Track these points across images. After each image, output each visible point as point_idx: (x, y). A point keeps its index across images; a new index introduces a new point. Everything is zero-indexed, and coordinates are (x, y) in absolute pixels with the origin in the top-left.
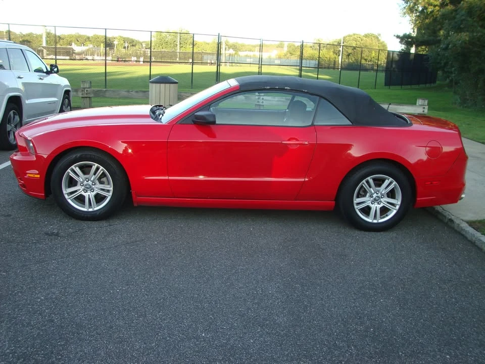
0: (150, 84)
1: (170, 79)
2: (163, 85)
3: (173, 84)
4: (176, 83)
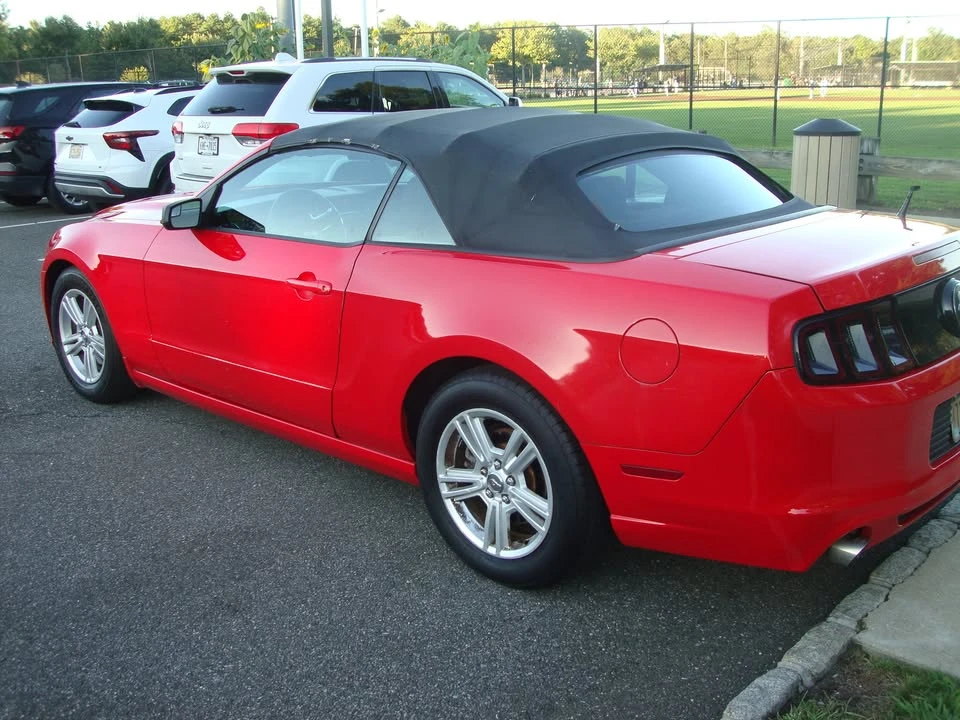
0: (797, 140)
1: (841, 124)
2: (825, 140)
3: (849, 138)
4: (854, 134)
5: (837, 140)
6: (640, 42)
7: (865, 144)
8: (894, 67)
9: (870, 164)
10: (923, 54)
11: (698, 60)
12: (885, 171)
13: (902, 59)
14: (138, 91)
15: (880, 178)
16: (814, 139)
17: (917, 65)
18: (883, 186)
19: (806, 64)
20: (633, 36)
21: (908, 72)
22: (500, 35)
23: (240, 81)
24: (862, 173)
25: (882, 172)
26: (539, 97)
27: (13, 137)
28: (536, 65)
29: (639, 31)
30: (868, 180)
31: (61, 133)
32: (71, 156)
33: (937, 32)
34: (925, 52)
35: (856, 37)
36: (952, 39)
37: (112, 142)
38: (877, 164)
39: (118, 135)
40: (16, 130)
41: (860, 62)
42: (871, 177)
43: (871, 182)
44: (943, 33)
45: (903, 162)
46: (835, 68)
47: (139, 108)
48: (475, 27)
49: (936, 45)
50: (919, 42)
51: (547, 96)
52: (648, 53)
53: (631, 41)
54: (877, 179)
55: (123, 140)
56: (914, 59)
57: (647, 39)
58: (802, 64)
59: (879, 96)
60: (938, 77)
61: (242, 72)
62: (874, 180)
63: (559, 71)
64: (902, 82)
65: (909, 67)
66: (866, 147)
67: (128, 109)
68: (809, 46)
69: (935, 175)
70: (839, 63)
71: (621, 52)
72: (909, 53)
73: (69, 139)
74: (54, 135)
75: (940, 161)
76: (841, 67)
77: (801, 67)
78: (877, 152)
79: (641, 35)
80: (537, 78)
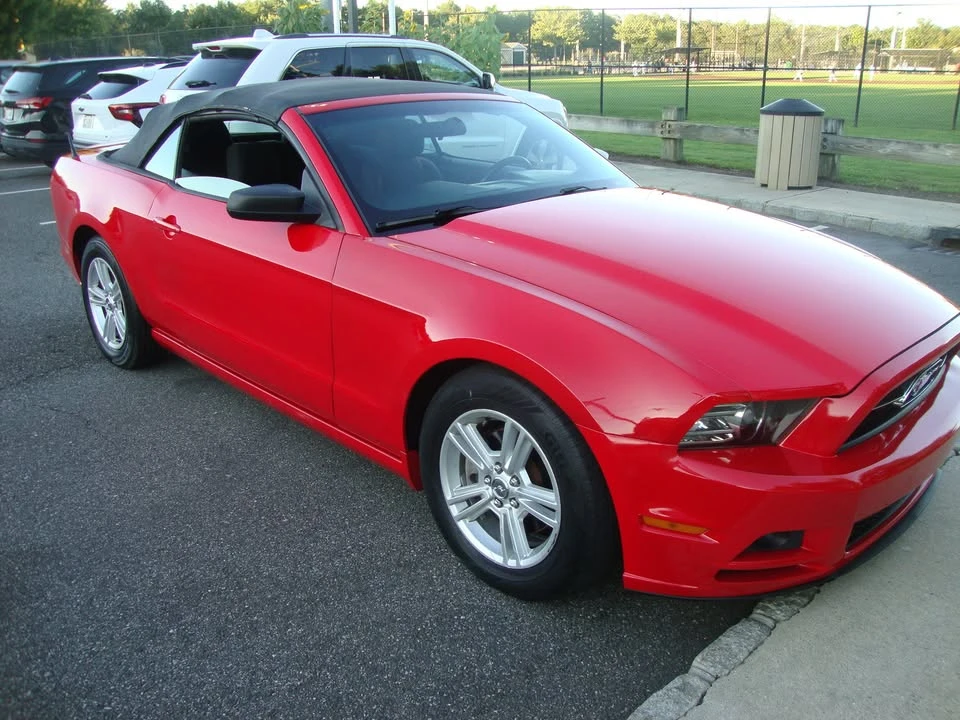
0: (763, 118)
3: (812, 117)
5: (800, 120)
6: (660, 26)
7: (829, 124)
8: (884, 53)
9: (833, 143)
10: (912, 43)
11: (712, 44)
12: (848, 150)
13: (892, 47)
14: (147, 65)
15: (842, 157)
16: (778, 119)
17: (905, 52)
18: (845, 164)
19: (807, 50)
20: (656, 22)
21: (897, 58)
22: (536, 18)
23: (219, 56)
24: (826, 151)
25: (842, 152)
26: (569, 73)
27: (42, 107)
28: (567, 46)
29: (662, 17)
30: (831, 159)
31: (77, 104)
32: (84, 126)
33: (925, 22)
34: (914, 41)
35: (854, 27)
36: (939, 30)
37: (117, 113)
38: (838, 143)
39: (124, 106)
40: (45, 101)
41: (854, 48)
42: (833, 155)
43: (834, 160)
44: (931, 24)
45: (863, 142)
46: (832, 53)
47: (143, 81)
48: (492, 9)
49: (925, 34)
50: (910, 31)
51: (576, 73)
52: (667, 36)
53: (653, 27)
54: (839, 157)
55: (127, 111)
56: (903, 47)
57: (668, 24)
58: (802, 49)
59: (858, 78)
60: (923, 63)
61: (217, 48)
62: (836, 157)
63: (590, 51)
64: (890, 67)
65: (898, 55)
66: (831, 126)
67: (132, 82)
68: (811, 33)
69: (894, 155)
70: (836, 49)
71: (642, 36)
72: (898, 41)
73: (82, 110)
74: (70, 106)
75: (898, 142)
76: (837, 53)
77: (802, 53)
78: (840, 132)
79: (664, 21)
80: (568, 58)
